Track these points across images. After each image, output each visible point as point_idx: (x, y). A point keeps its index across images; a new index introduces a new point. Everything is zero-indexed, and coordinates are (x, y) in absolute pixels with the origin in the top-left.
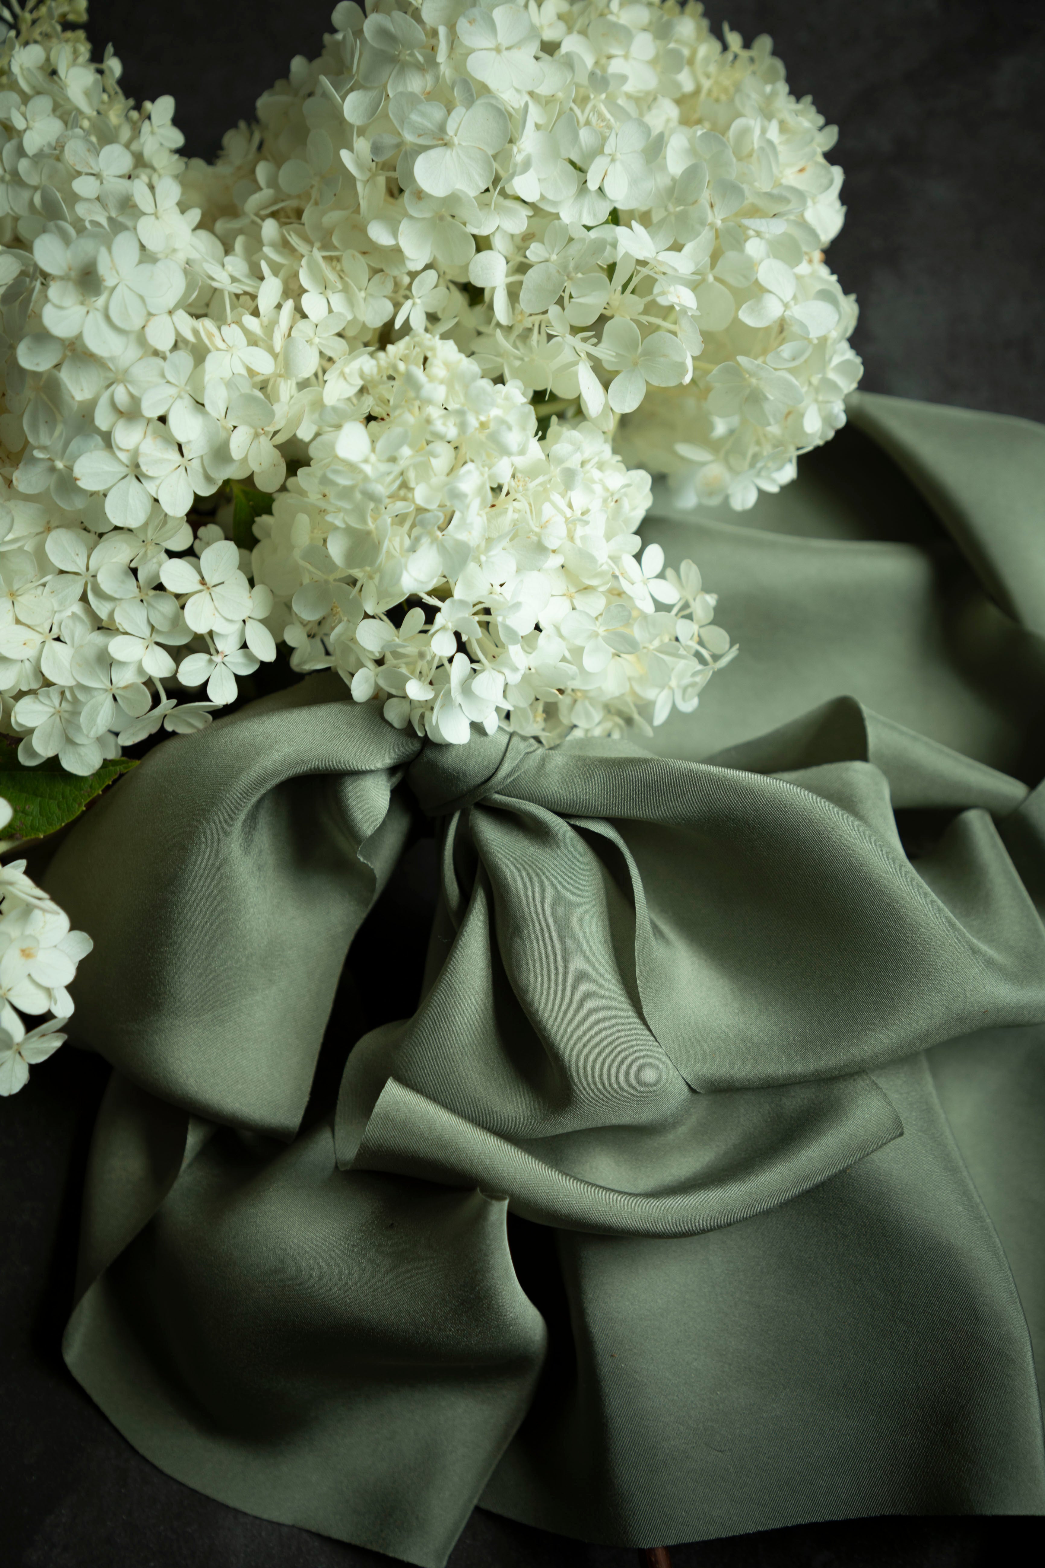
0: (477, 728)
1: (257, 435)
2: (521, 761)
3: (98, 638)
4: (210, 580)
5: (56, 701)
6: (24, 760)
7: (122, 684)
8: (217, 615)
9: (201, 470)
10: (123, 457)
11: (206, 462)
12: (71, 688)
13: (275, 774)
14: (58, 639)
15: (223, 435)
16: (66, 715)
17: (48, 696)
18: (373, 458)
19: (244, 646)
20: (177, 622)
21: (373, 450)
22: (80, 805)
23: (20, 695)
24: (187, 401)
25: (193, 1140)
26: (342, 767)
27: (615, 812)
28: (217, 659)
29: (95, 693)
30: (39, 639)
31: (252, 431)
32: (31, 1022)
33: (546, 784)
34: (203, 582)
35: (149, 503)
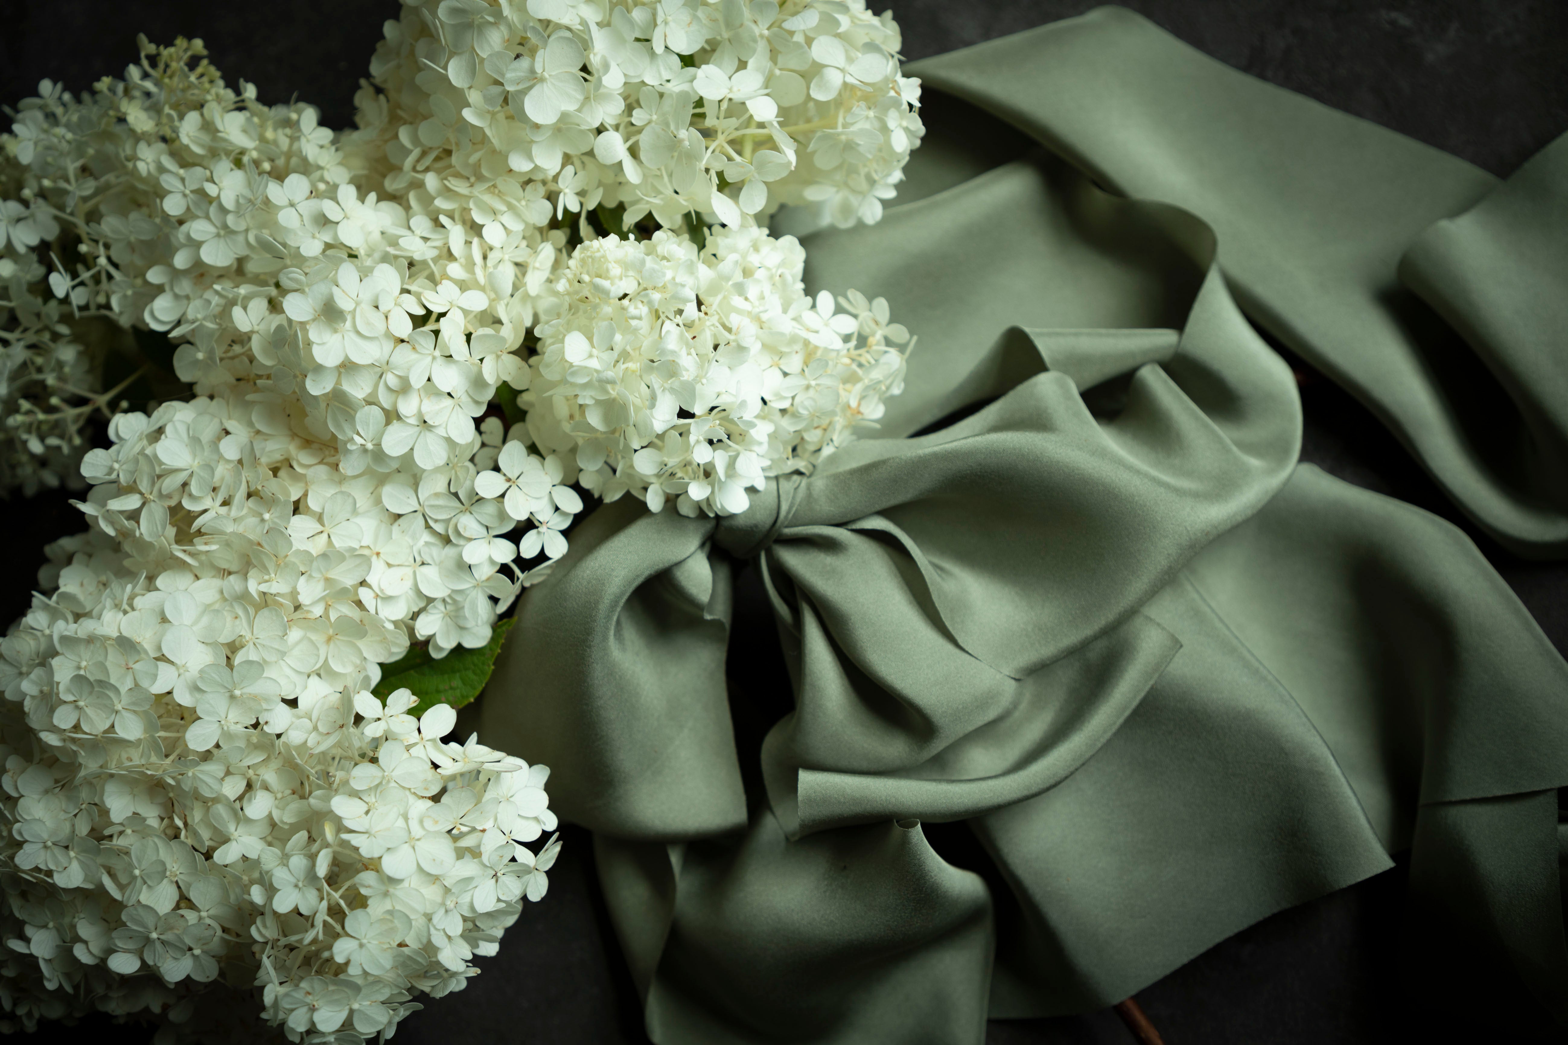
0: (751, 490)
1: (498, 357)
2: (794, 498)
3: (450, 551)
4: (513, 476)
5: (442, 608)
6: (435, 655)
7: (484, 577)
8: (529, 498)
9: (469, 400)
10: (413, 421)
11: (471, 393)
12: (449, 596)
13: (623, 594)
14: (423, 564)
15: (475, 369)
16: (453, 614)
17: (435, 607)
18: (595, 352)
19: (557, 509)
20: (503, 515)
21: (593, 346)
22: (489, 666)
23: (415, 616)
24: (440, 361)
25: (675, 859)
26: (667, 565)
27: (878, 508)
28: (543, 529)
29: (468, 592)
30: (409, 571)
31: (494, 356)
32: (535, 847)
33: (818, 508)
34: (509, 480)
35: (444, 444)
